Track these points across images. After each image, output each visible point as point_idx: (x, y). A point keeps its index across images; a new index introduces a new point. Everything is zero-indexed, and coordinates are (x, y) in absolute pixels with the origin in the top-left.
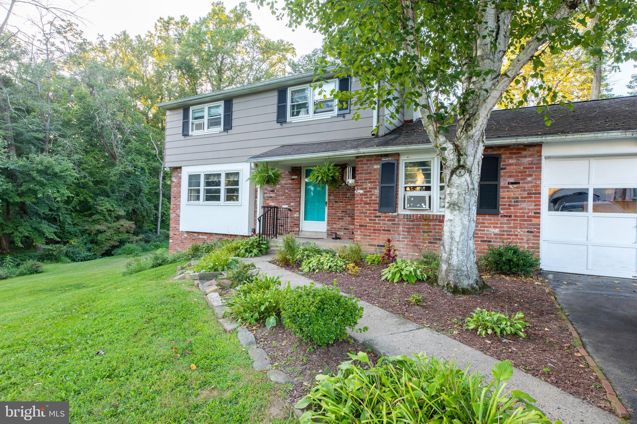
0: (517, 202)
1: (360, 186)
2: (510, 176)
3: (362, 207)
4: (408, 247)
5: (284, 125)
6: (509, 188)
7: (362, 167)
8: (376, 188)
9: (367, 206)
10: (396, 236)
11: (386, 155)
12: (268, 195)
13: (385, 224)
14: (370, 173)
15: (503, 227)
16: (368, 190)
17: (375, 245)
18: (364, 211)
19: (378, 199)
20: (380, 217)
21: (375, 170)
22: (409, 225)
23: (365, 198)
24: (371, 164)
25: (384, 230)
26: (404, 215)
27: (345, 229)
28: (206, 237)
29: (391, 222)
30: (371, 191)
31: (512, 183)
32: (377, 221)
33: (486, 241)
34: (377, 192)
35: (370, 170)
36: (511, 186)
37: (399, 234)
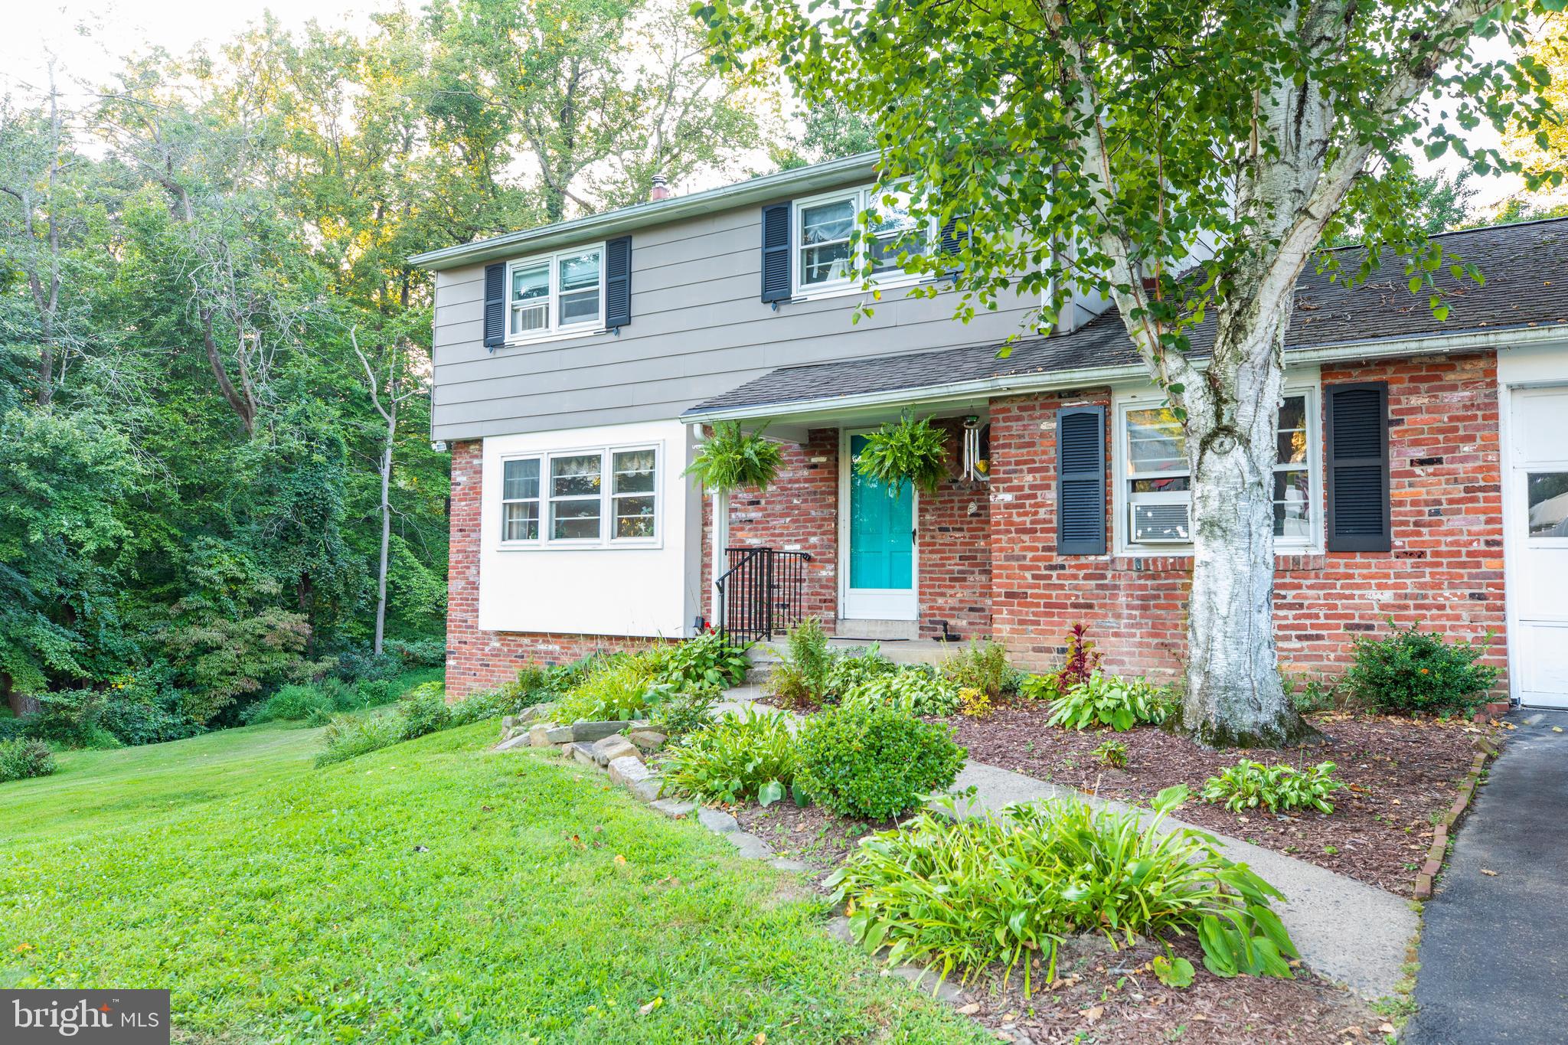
0: (1437, 513)
1: (1004, 481)
2: (1416, 443)
3: (1011, 541)
4: (1145, 650)
5: (785, 309)
6: (1412, 474)
7: (1009, 428)
8: (1048, 487)
9: (1026, 537)
10: (1111, 620)
11: (1074, 394)
12: (742, 515)
13: (1076, 587)
14: (1032, 444)
15: (1404, 586)
16: (1027, 491)
17: (1048, 650)
18: (1017, 552)
19: (1054, 517)
20: (1063, 567)
21: (1043, 435)
22: (1144, 587)
23: (1019, 515)
24: (1031, 418)
25: (1075, 606)
26: (1130, 560)
27: (971, 609)
28: (557, 648)
29: (1093, 582)
30: (1035, 496)
31: (1422, 462)
32: (1055, 581)
33: (1358, 627)
34: (1051, 496)
35: (1031, 436)
36: (1418, 470)
37: (1118, 616)
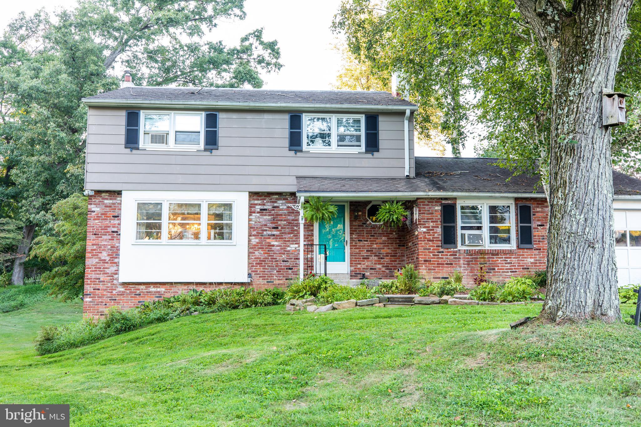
0: (544, 239)
1: (423, 224)
2: (538, 220)
3: (425, 243)
4: (468, 277)
5: (299, 154)
6: (538, 229)
7: (424, 208)
8: (438, 227)
9: (430, 243)
10: (458, 268)
11: (446, 199)
12: (270, 233)
13: (447, 258)
14: (432, 213)
15: (536, 258)
16: (431, 228)
17: (439, 278)
18: (427, 247)
19: (440, 237)
20: (443, 252)
21: (436, 211)
22: (468, 258)
23: (428, 235)
24: (432, 205)
25: (447, 264)
26: (465, 250)
27: (371, 269)
29: (453, 257)
30: (433, 230)
31: (540, 226)
32: (440, 256)
33: (525, 268)
34: (439, 230)
35: (432, 211)
36: (539, 227)
37: (460, 267)
